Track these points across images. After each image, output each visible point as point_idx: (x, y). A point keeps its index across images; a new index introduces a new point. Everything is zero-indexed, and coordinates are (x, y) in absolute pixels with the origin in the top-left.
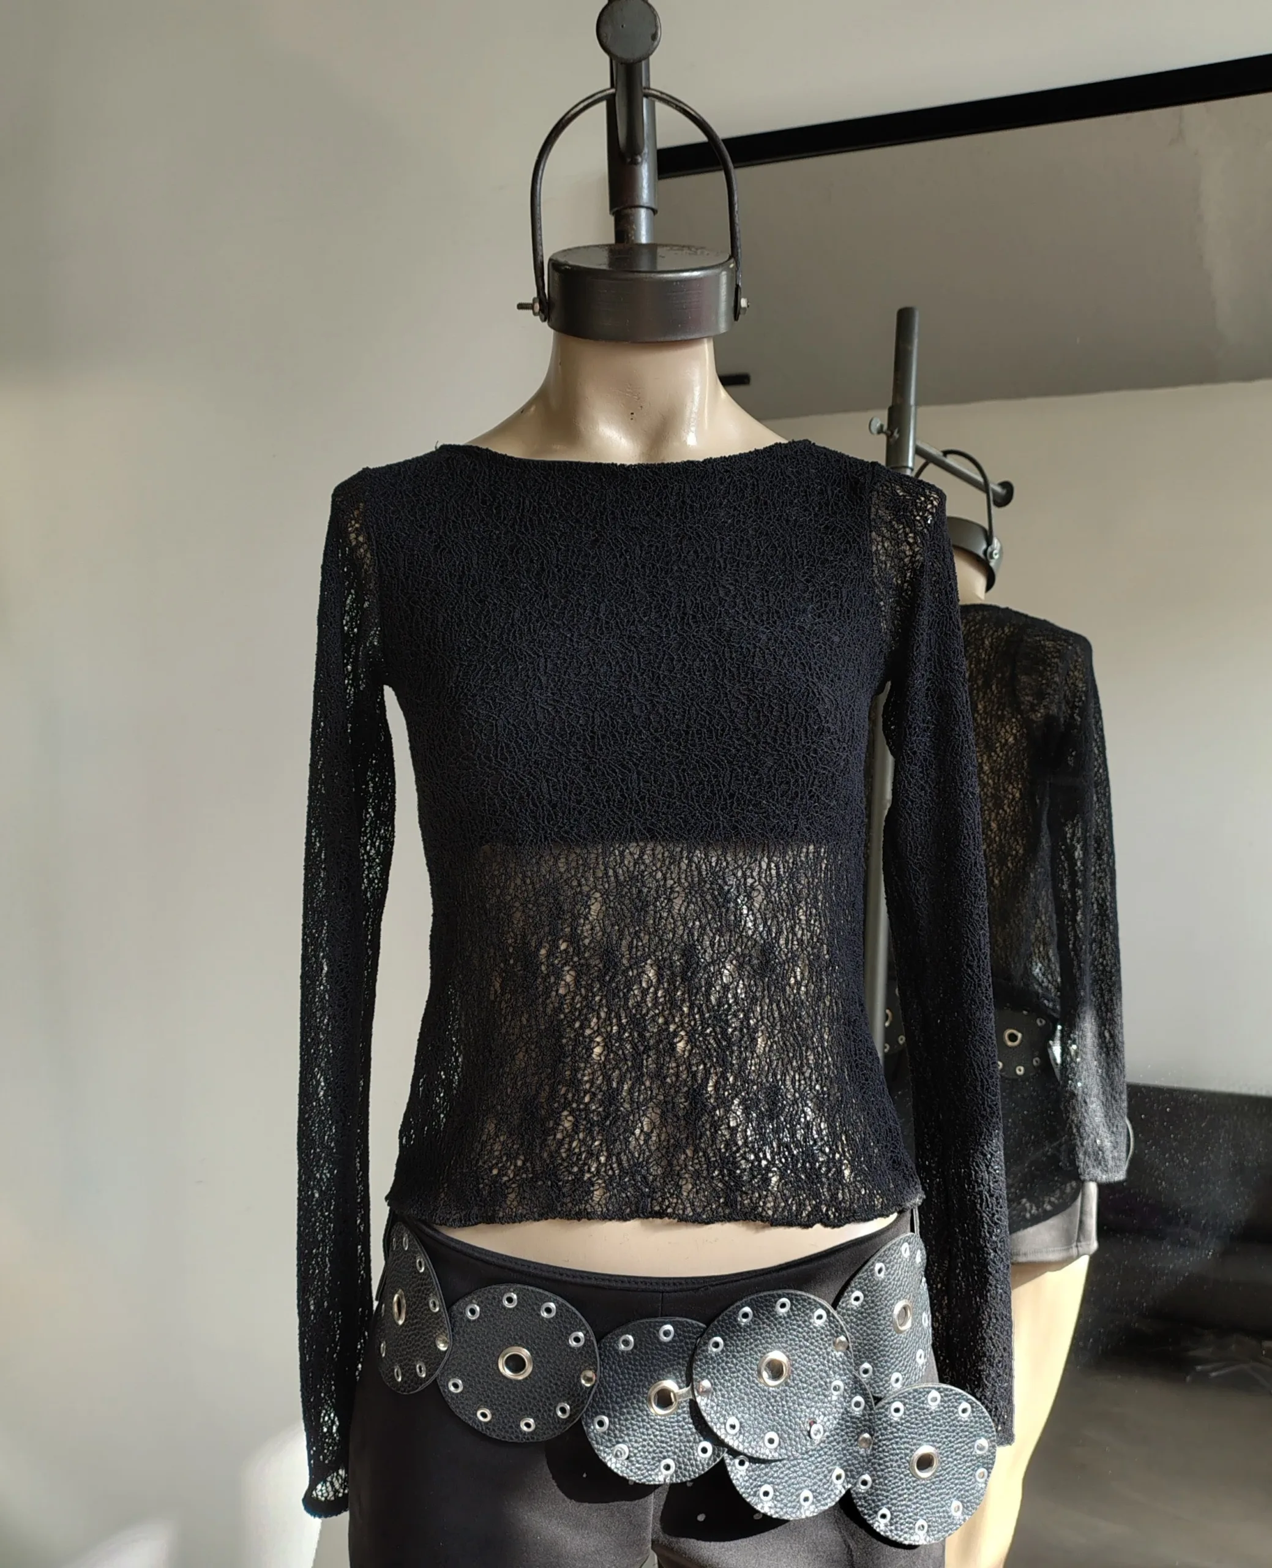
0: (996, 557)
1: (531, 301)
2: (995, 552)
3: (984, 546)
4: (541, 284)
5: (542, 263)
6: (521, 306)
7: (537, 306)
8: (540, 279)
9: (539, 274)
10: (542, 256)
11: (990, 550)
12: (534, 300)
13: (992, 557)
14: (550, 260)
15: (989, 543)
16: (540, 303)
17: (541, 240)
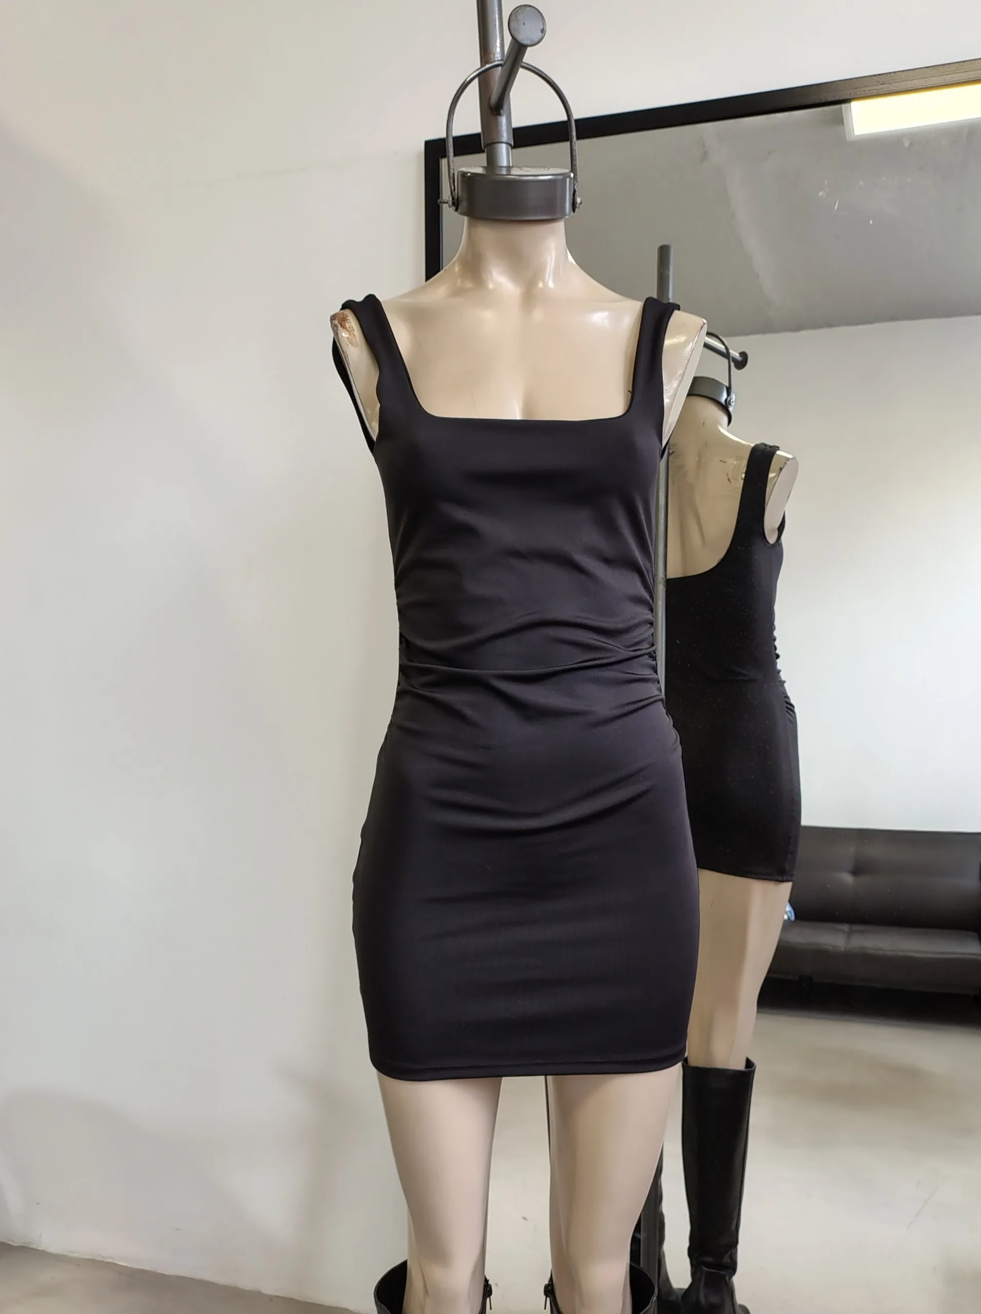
0: (733, 404)
2: (732, 400)
3: (725, 396)
4: (453, 188)
8: (452, 185)
9: (452, 181)
10: (454, 170)
11: (729, 399)
13: (730, 404)
14: (459, 172)
15: (729, 394)
16: (453, 198)
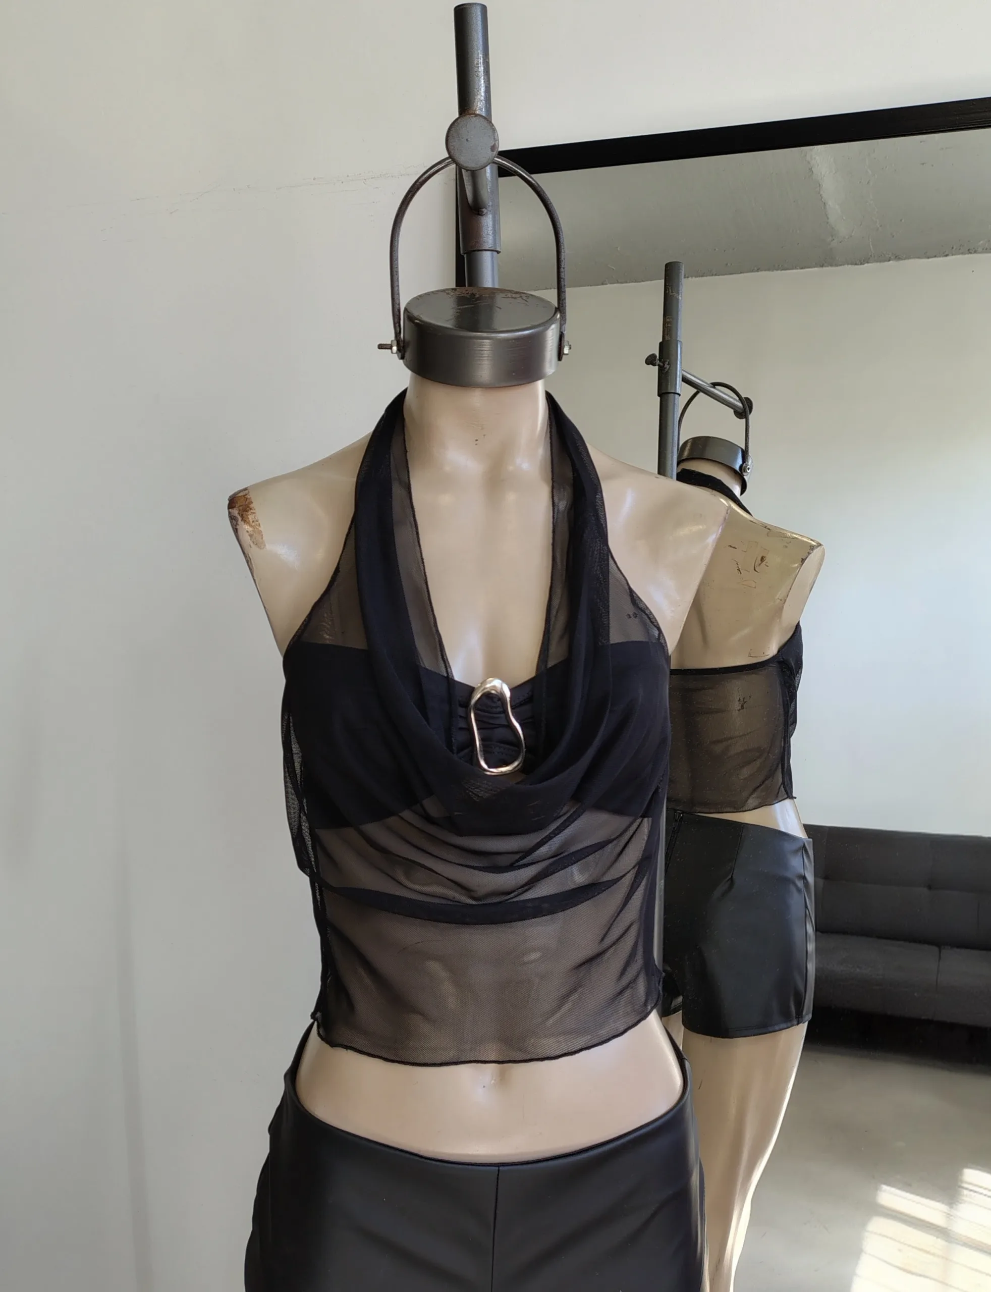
1: (389, 343)
4: (398, 330)
5: (399, 311)
6: (381, 347)
7: (395, 348)
8: (397, 325)
9: (396, 320)
10: (399, 304)
12: (392, 341)
14: (406, 310)
16: (398, 345)
17: (398, 290)
